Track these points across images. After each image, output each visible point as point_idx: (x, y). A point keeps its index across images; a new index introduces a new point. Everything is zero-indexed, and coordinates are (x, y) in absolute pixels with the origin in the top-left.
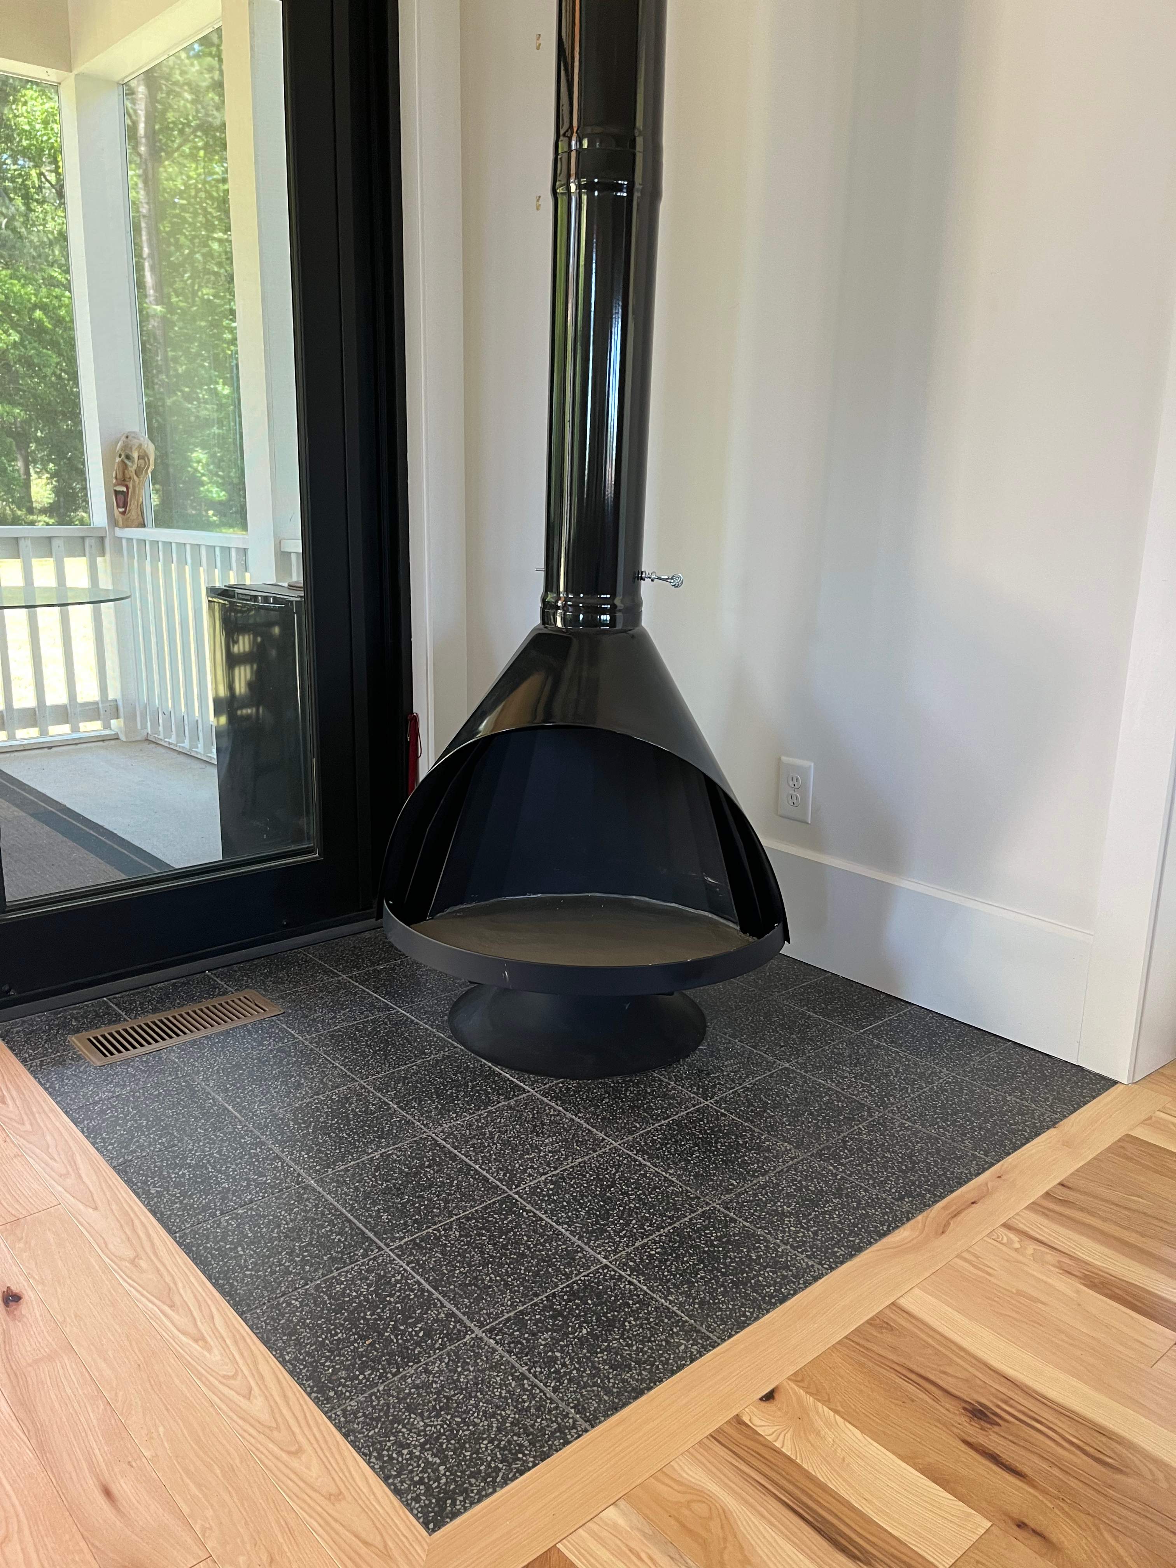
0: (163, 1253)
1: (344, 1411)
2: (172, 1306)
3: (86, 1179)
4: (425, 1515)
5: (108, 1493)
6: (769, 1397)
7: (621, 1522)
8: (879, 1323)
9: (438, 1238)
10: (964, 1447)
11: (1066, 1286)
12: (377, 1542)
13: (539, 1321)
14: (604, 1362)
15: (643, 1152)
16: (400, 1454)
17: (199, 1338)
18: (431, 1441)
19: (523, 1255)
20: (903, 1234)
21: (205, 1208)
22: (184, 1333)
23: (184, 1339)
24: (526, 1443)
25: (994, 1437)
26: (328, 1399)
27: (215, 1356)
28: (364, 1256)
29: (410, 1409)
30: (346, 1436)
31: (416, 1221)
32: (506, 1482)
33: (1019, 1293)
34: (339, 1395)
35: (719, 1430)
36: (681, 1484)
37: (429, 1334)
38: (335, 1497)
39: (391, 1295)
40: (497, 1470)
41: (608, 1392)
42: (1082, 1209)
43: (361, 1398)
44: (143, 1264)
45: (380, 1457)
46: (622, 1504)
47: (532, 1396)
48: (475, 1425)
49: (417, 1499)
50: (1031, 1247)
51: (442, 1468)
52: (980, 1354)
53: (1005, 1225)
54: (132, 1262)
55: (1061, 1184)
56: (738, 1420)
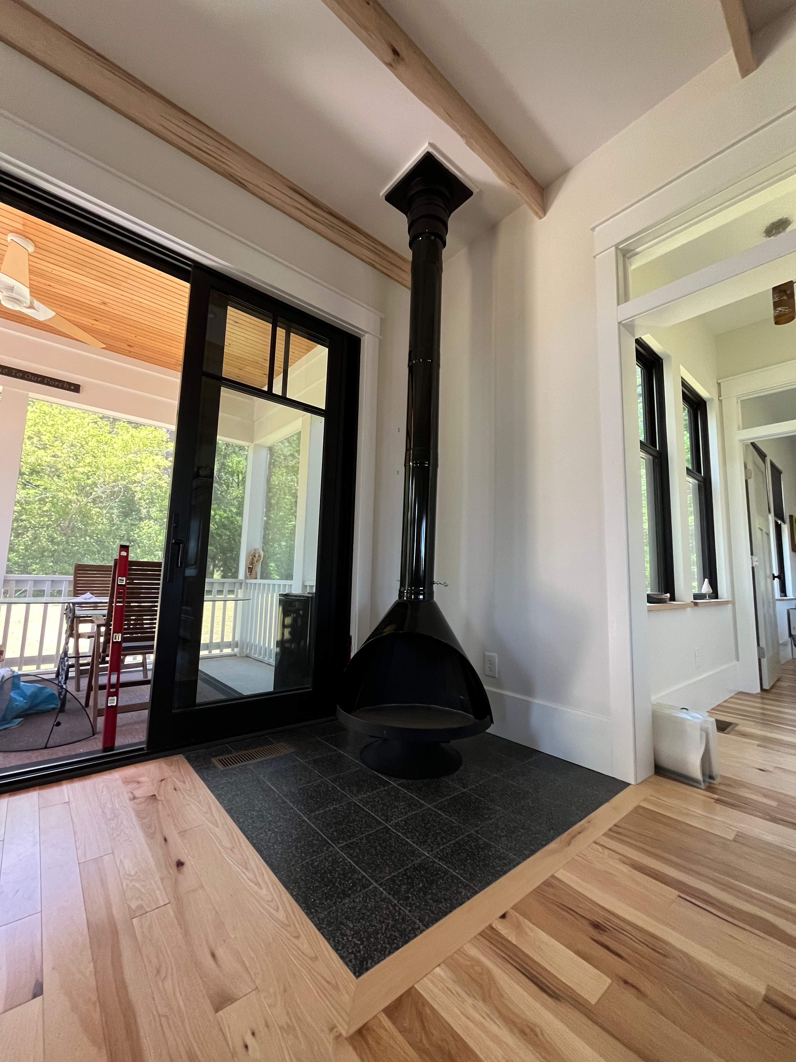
0: (244, 847)
1: (318, 918)
2: (247, 869)
3: (215, 815)
4: (355, 970)
5: (213, 955)
6: (503, 916)
7: (442, 974)
8: (547, 883)
9: (357, 843)
10: (593, 942)
11: (625, 869)
12: (333, 982)
13: (401, 880)
14: (430, 899)
15: (440, 809)
16: (343, 939)
17: (257, 884)
18: (357, 933)
19: (393, 851)
20: (552, 845)
21: (262, 828)
22: (252, 881)
23: (251, 884)
24: (398, 936)
25: (606, 937)
26: (312, 913)
27: (264, 892)
28: (327, 850)
29: (347, 918)
30: (319, 930)
31: (348, 836)
32: (390, 953)
33: (605, 871)
34: (316, 911)
35: (483, 931)
36: (468, 956)
37: (354, 884)
38: (314, 959)
39: (338, 867)
40: (386, 948)
41: (433, 912)
42: (625, 836)
43: (326, 913)
44: (236, 851)
45: (334, 941)
46: (442, 965)
47: (399, 914)
48: (376, 926)
49: (350, 961)
50: (607, 852)
51: (361, 946)
52: (594, 899)
53: (595, 842)
54: (231, 850)
55: (615, 825)
56: (491, 927)
